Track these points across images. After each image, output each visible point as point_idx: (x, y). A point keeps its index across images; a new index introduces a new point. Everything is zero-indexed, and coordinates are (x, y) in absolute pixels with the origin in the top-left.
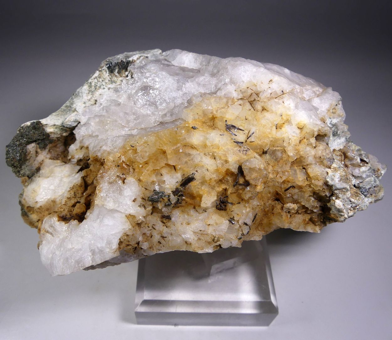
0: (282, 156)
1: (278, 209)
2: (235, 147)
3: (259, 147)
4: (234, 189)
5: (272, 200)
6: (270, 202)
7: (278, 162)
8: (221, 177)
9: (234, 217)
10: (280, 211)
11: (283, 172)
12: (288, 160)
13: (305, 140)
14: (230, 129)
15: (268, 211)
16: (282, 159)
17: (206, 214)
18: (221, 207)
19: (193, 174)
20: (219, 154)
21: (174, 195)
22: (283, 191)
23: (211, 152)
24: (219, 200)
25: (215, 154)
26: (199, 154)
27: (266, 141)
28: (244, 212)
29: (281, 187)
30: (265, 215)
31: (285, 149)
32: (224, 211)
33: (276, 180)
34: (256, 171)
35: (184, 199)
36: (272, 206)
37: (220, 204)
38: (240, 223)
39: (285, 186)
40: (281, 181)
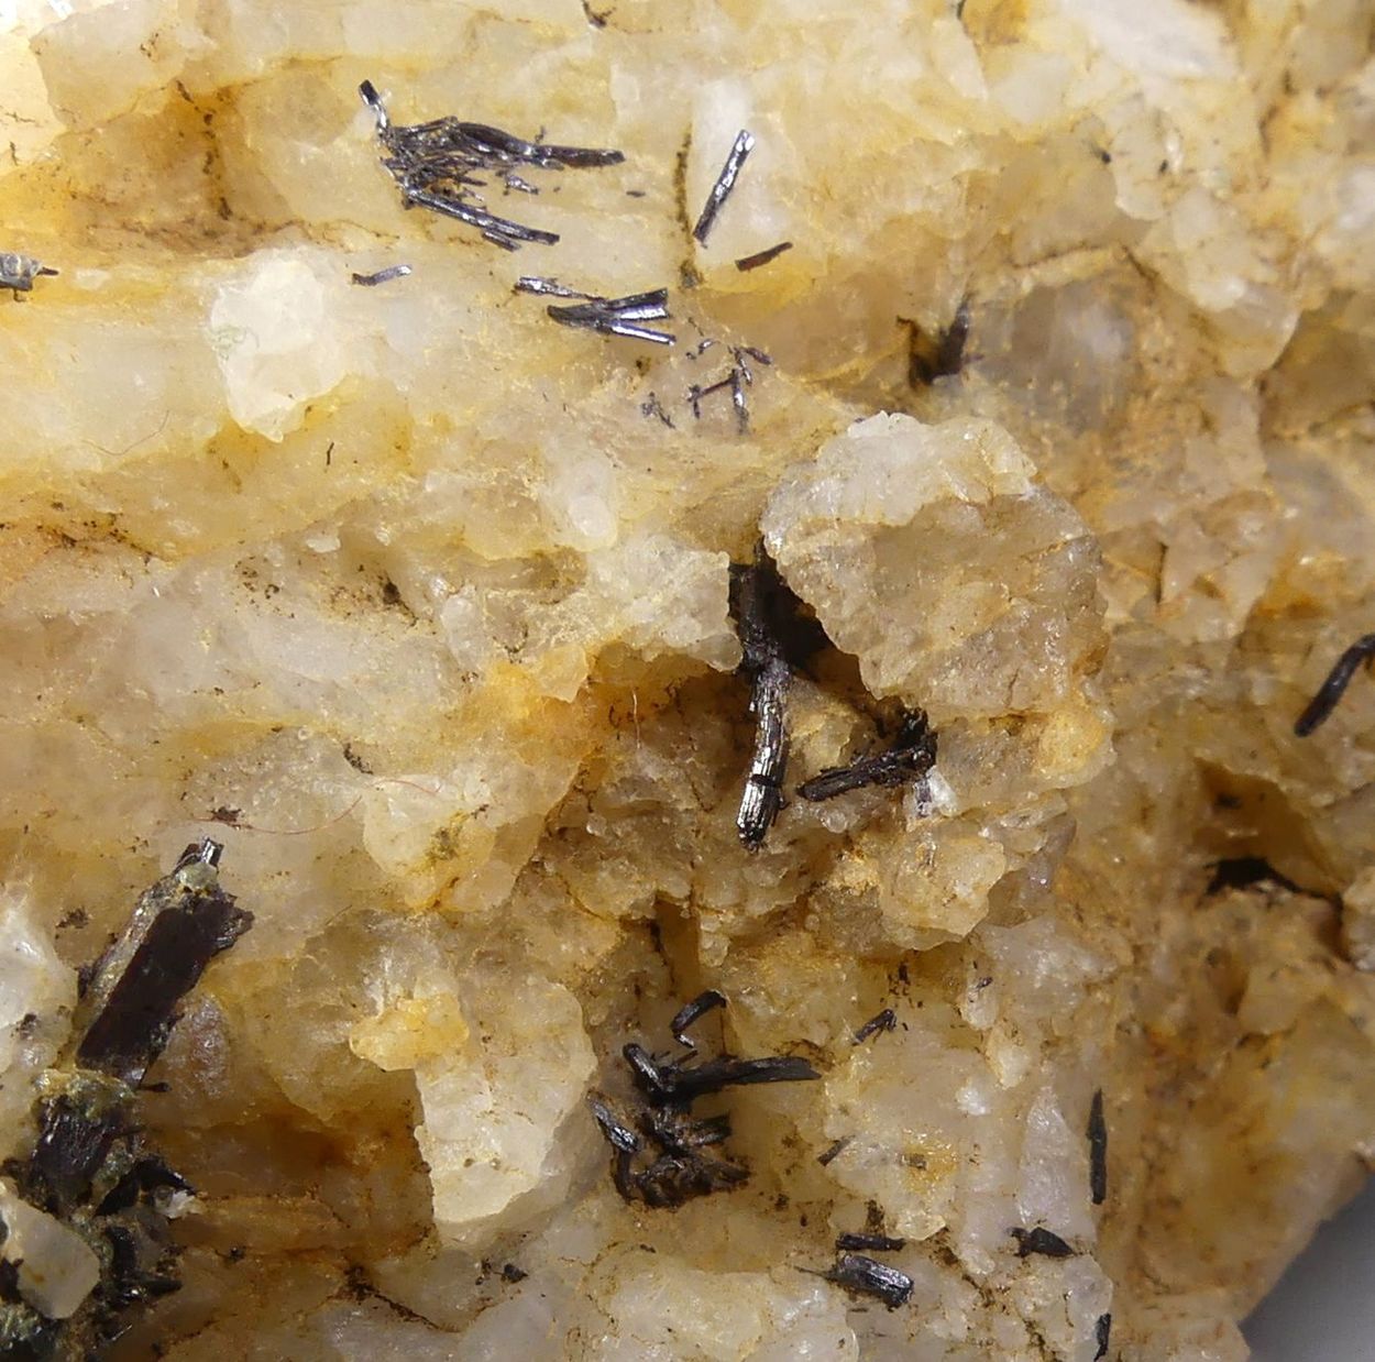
0: (1130, 355)
1: (1294, 970)
2: (589, 382)
3: (855, 310)
4: (769, 879)
5: (1184, 891)
6: (1173, 922)
7: (1114, 429)
8: (555, 783)
9: (875, 1214)
10: (1321, 981)
11: (1216, 525)
12: (1205, 377)
13: (1306, 109)
14: (449, 183)
15: (1189, 1031)
16: (1135, 383)
17: (527, 1300)
18: (679, 1153)
19: (190, 855)
20: (433, 502)
21: (52, 1207)
22: (1285, 743)
23: (320, 526)
24: (623, 1078)
25: (385, 534)
26: (180, 591)
27: (911, 206)
28: (971, 1100)
29: (1244, 705)
30: (1176, 1085)
31: (1139, 254)
32: (720, 1198)
33: (1174, 642)
34: (968, 548)
35: (187, 1222)
36: (1212, 959)
37: (645, 1126)
38: (974, 1259)
39: (1287, 678)
40: (1222, 625)
